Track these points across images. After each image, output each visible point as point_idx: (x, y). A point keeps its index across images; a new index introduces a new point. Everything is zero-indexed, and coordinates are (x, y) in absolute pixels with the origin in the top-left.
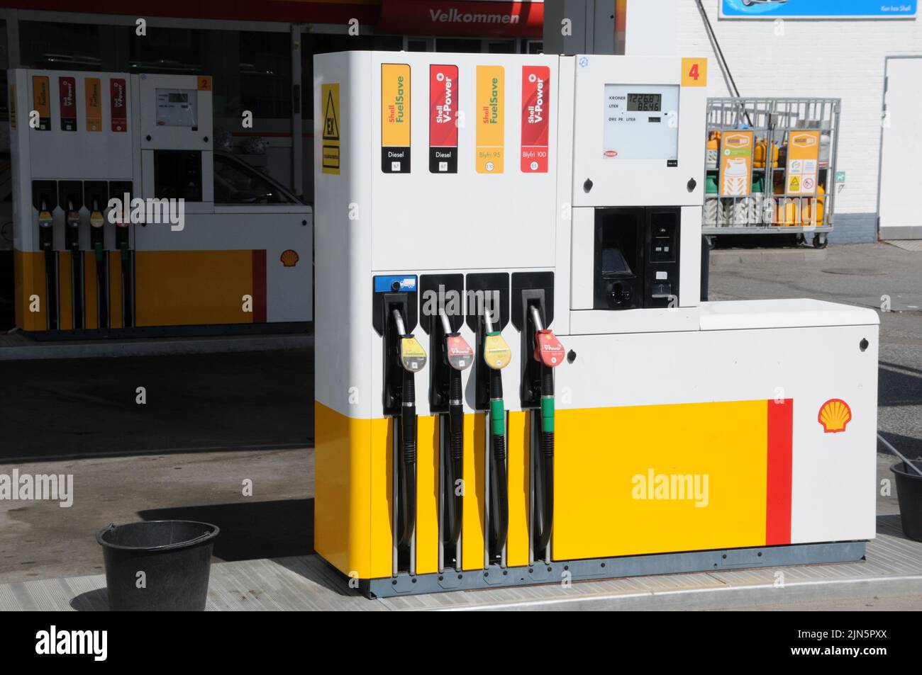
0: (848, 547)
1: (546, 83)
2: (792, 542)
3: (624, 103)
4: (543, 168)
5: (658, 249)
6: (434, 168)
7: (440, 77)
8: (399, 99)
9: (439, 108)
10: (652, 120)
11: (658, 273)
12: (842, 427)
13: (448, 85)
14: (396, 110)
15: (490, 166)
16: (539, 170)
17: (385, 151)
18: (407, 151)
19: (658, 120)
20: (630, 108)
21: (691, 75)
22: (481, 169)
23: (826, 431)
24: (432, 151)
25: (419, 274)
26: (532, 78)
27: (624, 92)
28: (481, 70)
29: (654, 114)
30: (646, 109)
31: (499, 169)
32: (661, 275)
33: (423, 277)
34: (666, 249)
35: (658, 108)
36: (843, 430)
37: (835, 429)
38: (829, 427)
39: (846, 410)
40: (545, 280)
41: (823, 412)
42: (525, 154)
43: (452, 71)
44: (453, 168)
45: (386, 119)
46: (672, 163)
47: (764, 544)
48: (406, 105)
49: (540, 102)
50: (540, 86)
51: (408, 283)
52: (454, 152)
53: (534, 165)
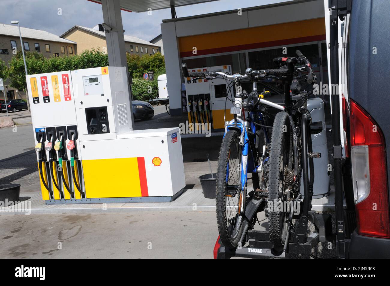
0: (166, 198)
1: (68, 78)
2: (149, 196)
3: (89, 81)
4: (70, 99)
5: (102, 118)
6: (45, 102)
7: (43, 79)
8: (35, 86)
9: (44, 87)
10: (96, 84)
11: (103, 124)
12: (159, 164)
13: (45, 81)
14: (34, 88)
15: (57, 100)
16: (69, 100)
17: (34, 98)
18: (38, 98)
19: (98, 84)
20: (90, 82)
21: (104, 72)
22: (56, 101)
23: (155, 166)
24: (44, 97)
25: (45, 127)
26: (64, 77)
27: (88, 78)
28: (52, 77)
29: (97, 83)
30: (95, 82)
31: (60, 101)
32: (104, 125)
33: (46, 128)
34: (104, 118)
35: (97, 81)
36: (160, 165)
37: (157, 165)
38: (155, 165)
39: (160, 160)
40: (75, 128)
41: (153, 161)
42: (66, 96)
43: (45, 78)
44: (49, 101)
45: (33, 91)
46: (103, 95)
47: (141, 196)
48: (36, 87)
49: (67, 83)
50: (67, 79)
51: (43, 130)
52: (49, 97)
53: (68, 99)
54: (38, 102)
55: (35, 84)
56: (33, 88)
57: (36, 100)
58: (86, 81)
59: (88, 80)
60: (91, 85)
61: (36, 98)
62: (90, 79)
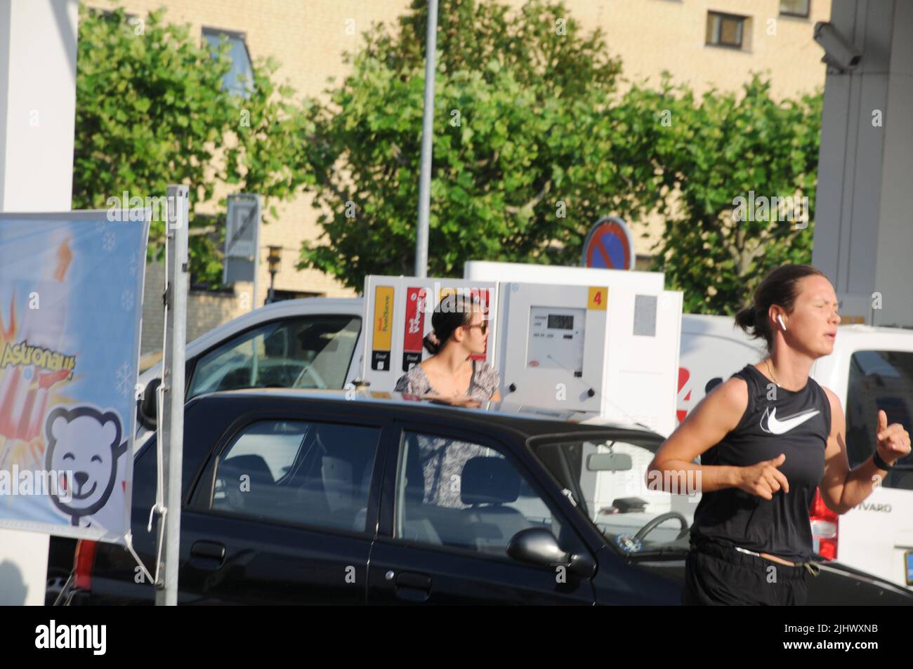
54: (387, 368)
55: (387, 308)
56: (380, 320)
57: (382, 360)
58: (540, 321)
59: (544, 318)
60: (552, 336)
61: (382, 353)
62: (550, 316)
